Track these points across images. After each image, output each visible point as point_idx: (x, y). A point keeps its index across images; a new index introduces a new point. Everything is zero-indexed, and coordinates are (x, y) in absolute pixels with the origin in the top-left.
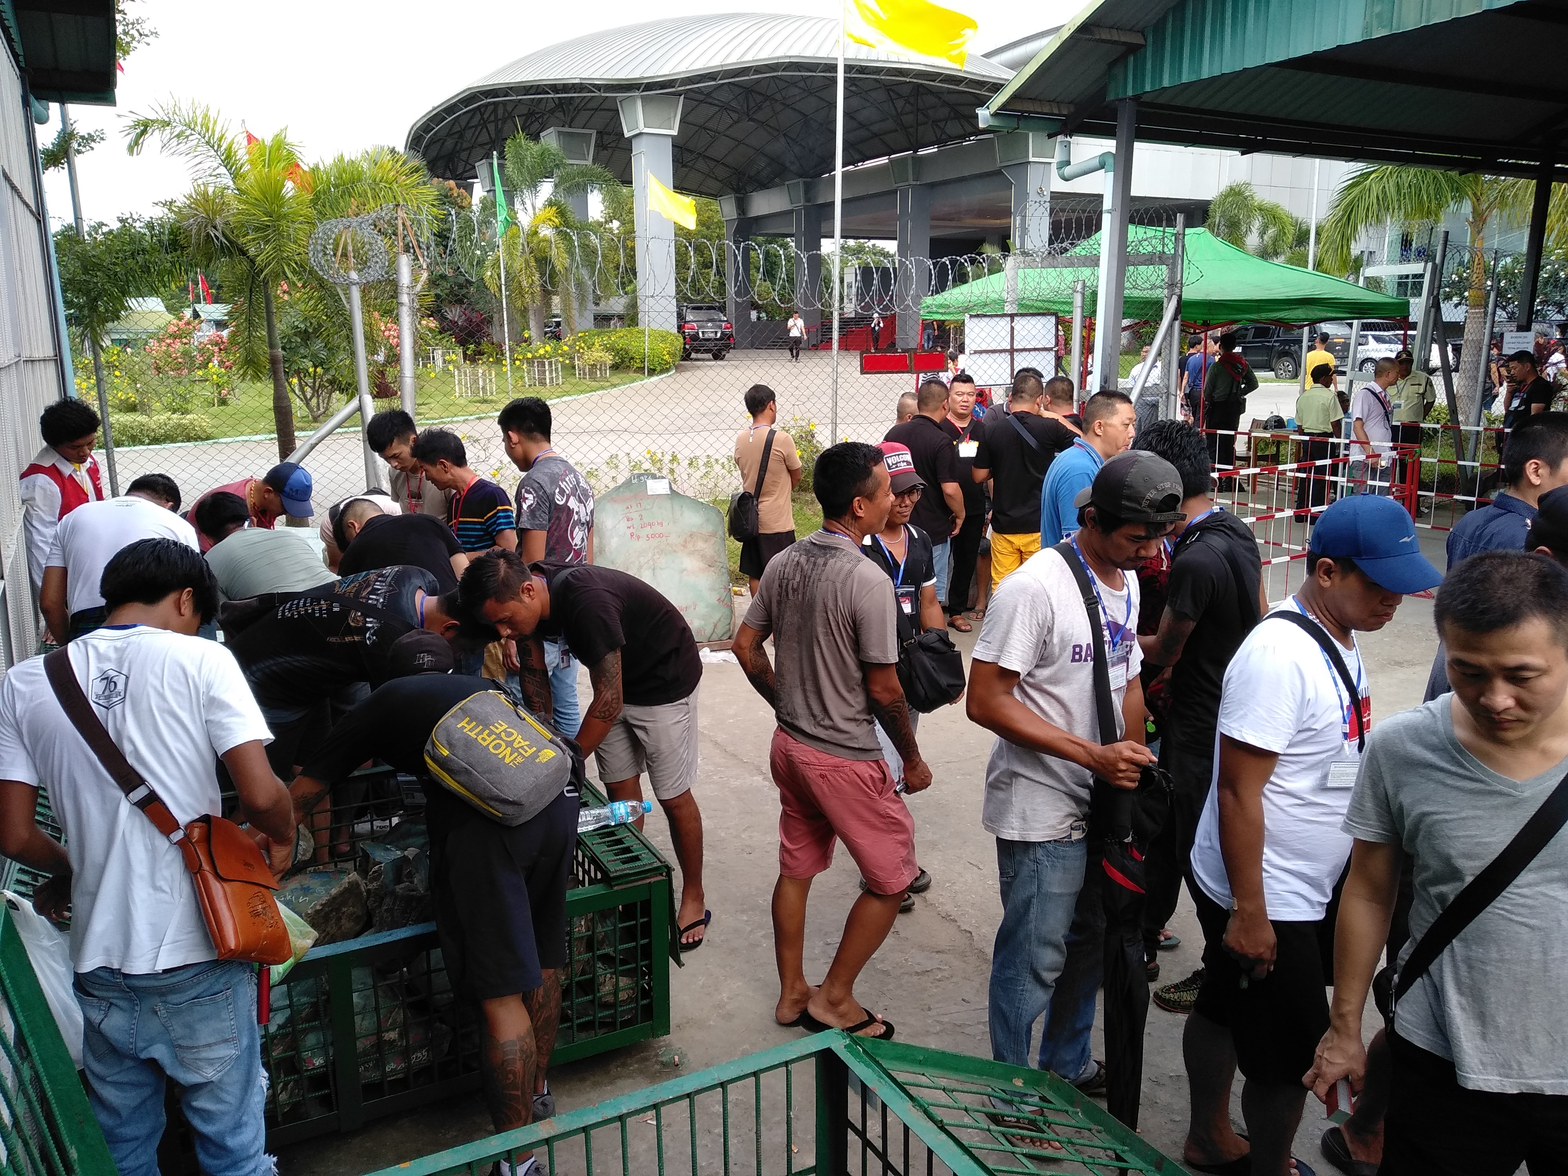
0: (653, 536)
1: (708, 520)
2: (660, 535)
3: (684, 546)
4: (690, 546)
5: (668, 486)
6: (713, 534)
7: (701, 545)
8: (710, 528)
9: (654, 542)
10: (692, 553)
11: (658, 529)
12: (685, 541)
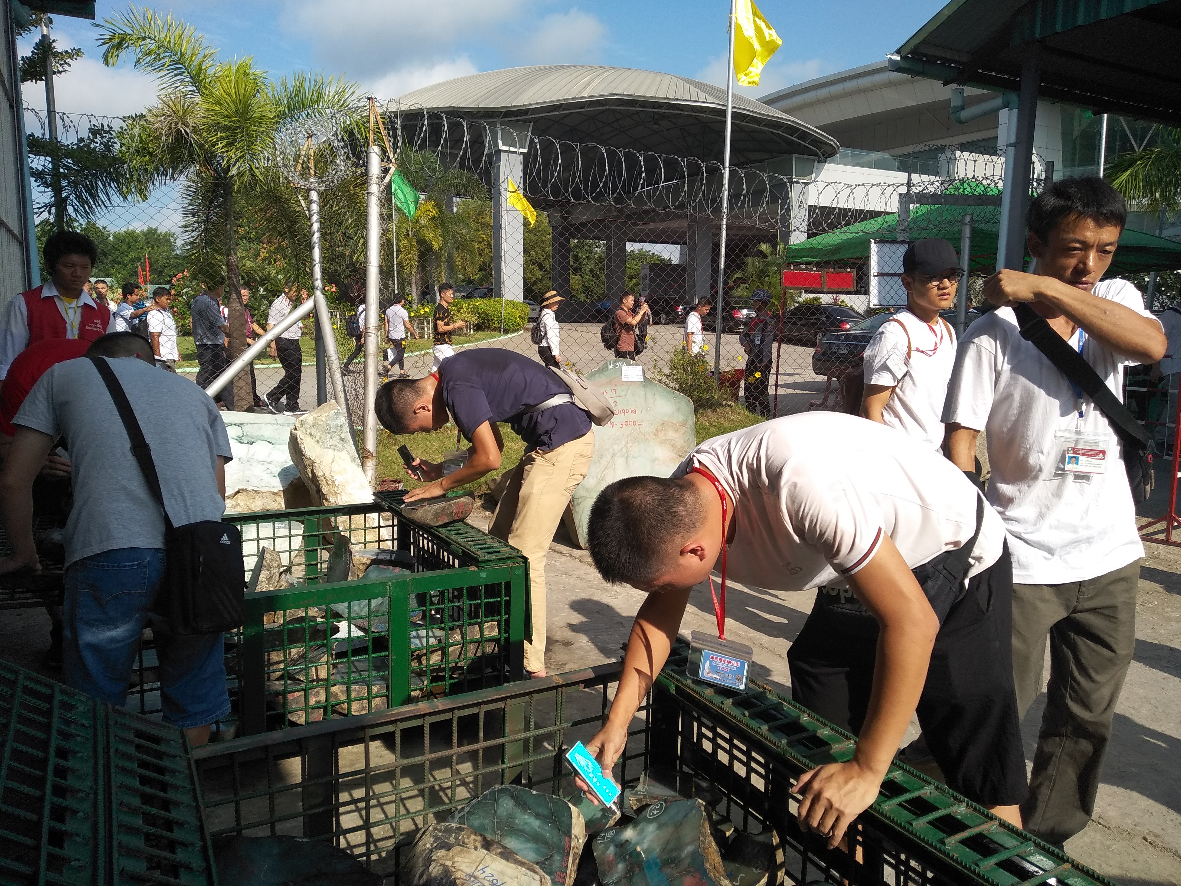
0: (627, 423)
1: (678, 410)
2: (633, 423)
3: (656, 435)
4: (661, 435)
5: (641, 373)
6: (684, 424)
7: (671, 434)
8: (681, 418)
9: (627, 430)
10: (663, 442)
11: (631, 417)
12: (657, 430)
